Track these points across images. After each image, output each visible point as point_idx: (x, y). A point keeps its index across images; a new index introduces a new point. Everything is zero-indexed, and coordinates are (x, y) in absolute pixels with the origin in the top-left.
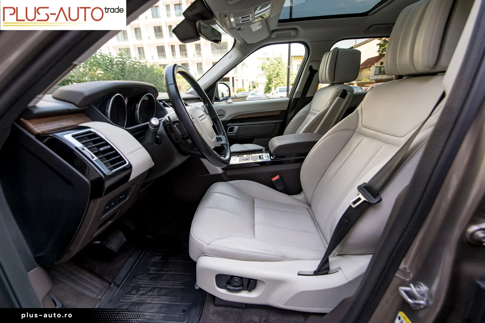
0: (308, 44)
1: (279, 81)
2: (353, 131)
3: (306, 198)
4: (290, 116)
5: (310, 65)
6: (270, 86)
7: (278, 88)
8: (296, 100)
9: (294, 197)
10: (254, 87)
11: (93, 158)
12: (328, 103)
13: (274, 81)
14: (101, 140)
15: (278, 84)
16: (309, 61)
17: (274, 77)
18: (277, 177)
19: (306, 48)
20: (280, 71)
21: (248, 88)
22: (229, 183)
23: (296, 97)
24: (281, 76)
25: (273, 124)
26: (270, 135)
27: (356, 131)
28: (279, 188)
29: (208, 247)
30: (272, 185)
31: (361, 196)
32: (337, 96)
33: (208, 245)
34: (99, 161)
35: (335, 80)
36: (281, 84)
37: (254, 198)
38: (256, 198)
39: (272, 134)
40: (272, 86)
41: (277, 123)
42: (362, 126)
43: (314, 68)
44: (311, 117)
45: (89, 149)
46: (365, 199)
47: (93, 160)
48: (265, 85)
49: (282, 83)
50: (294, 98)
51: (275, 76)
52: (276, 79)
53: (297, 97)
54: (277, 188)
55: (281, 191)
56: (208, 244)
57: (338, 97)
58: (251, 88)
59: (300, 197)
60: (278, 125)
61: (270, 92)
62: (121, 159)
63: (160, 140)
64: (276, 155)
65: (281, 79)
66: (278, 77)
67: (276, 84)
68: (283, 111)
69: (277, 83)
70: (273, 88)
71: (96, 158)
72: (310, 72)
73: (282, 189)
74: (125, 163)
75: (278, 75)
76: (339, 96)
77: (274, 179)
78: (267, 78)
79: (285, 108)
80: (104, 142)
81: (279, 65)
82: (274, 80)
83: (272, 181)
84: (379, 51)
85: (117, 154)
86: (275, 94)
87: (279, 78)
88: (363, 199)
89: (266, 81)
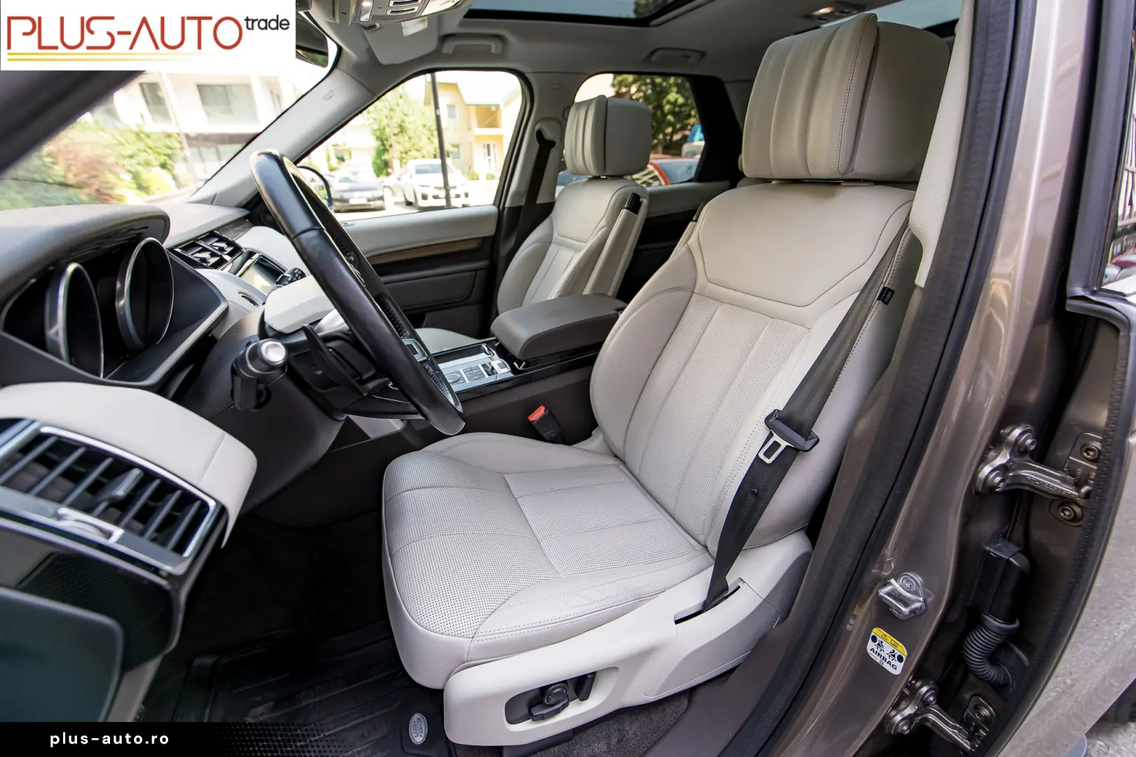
0: (529, 76)
1: (408, 146)
2: (688, 291)
3: (606, 441)
4: (504, 251)
5: (537, 127)
6: (386, 157)
7: (412, 165)
8: (515, 211)
9: (582, 447)
10: (342, 159)
11: (108, 535)
12: (603, 222)
13: (395, 146)
14: (93, 456)
15: (406, 153)
16: (536, 117)
17: (394, 135)
18: (540, 412)
19: (523, 83)
20: (407, 119)
21: (326, 162)
22: (428, 452)
23: (513, 205)
24: (411, 133)
25: (468, 273)
26: (465, 300)
27: (696, 291)
28: (548, 435)
29: (475, 643)
30: (532, 432)
31: (776, 438)
32: (621, 207)
33: (473, 638)
34: (133, 537)
35: (608, 167)
36: (413, 153)
37: (504, 474)
38: (507, 473)
39: (469, 297)
40: (393, 156)
41: (476, 270)
42: (706, 280)
43: (549, 135)
44: (560, 252)
45: (73, 506)
46: (787, 444)
47: (112, 542)
48: (373, 154)
49: (418, 150)
50: (510, 208)
51: (396, 131)
52: (400, 138)
53: (517, 204)
54: (544, 435)
55: (553, 441)
56: (471, 636)
57: (624, 212)
58: (334, 162)
59: (595, 442)
60: (481, 275)
61: (388, 174)
62: (187, 498)
63: (265, 393)
64: (526, 361)
65: (413, 141)
66: (404, 134)
67: (402, 153)
68: (485, 238)
69: (403, 150)
70: (396, 164)
71: (118, 532)
72: (538, 145)
73: (553, 436)
74: (205, 505)
75: (402, 129)
76: (626, 208)
77: (535, 416)
78: (374, 134)
79: (490, 230)
80: (108, 461)
81: (401, 101)
82: (394, 144)
83: (530, 423)
84: (613, 85)
85: (167, 487)
86: (405, 178)
87: (406, 138)
88: (784, 444)
89: (375, 144)
